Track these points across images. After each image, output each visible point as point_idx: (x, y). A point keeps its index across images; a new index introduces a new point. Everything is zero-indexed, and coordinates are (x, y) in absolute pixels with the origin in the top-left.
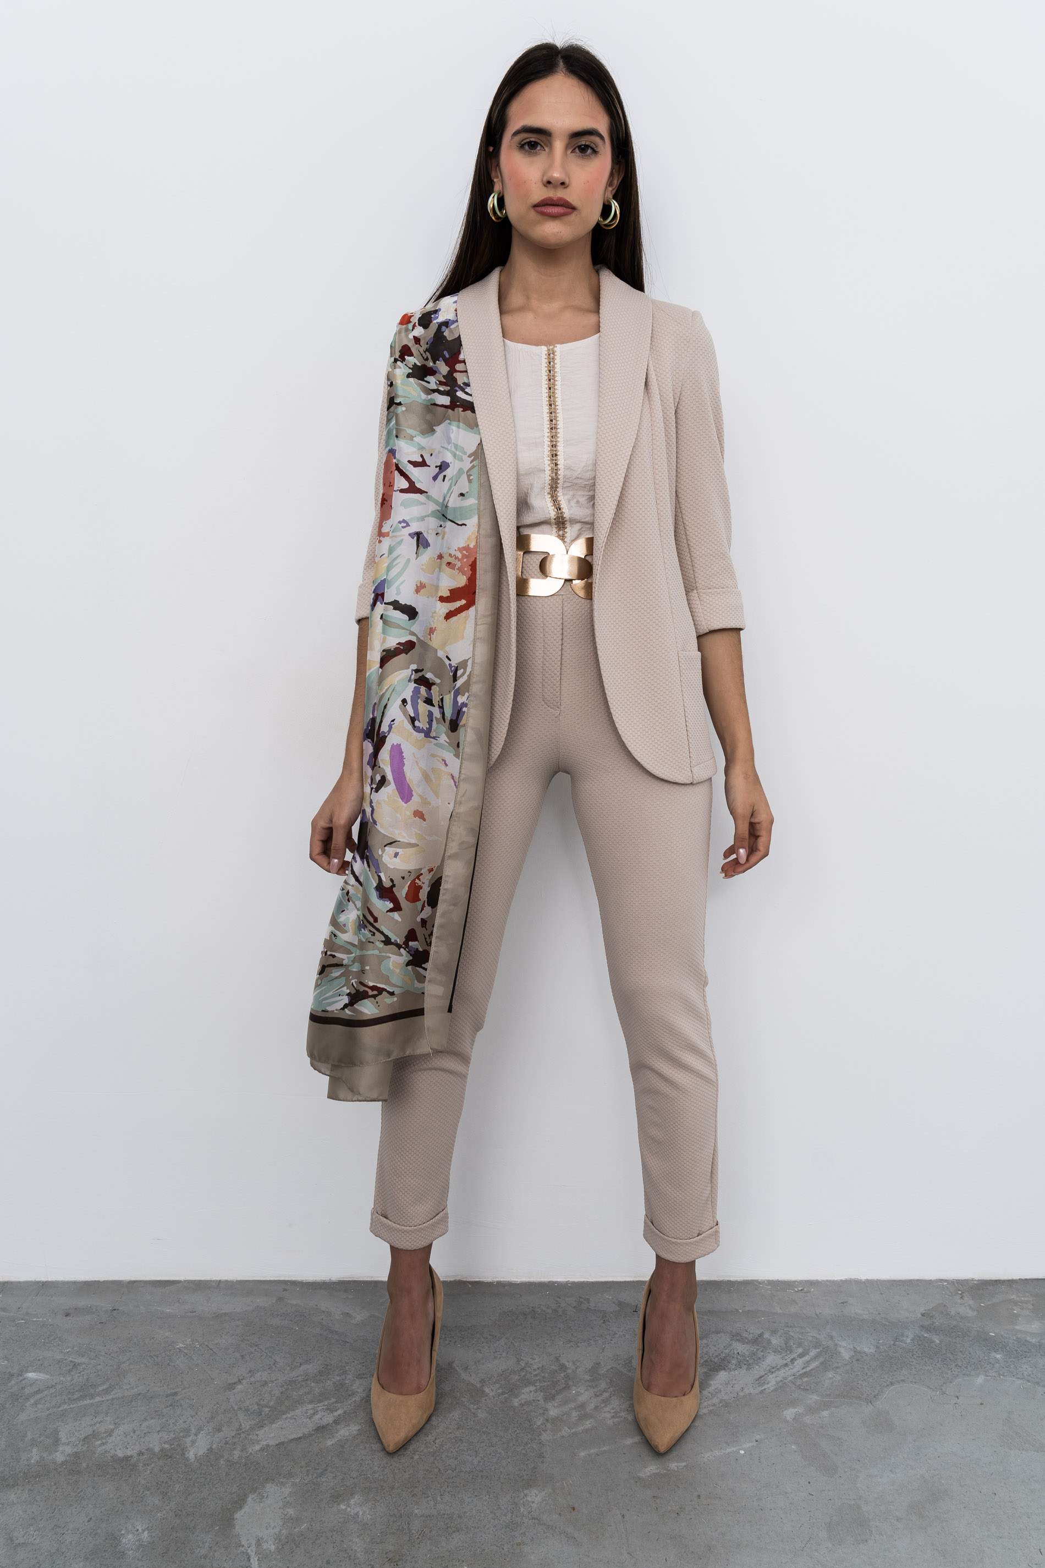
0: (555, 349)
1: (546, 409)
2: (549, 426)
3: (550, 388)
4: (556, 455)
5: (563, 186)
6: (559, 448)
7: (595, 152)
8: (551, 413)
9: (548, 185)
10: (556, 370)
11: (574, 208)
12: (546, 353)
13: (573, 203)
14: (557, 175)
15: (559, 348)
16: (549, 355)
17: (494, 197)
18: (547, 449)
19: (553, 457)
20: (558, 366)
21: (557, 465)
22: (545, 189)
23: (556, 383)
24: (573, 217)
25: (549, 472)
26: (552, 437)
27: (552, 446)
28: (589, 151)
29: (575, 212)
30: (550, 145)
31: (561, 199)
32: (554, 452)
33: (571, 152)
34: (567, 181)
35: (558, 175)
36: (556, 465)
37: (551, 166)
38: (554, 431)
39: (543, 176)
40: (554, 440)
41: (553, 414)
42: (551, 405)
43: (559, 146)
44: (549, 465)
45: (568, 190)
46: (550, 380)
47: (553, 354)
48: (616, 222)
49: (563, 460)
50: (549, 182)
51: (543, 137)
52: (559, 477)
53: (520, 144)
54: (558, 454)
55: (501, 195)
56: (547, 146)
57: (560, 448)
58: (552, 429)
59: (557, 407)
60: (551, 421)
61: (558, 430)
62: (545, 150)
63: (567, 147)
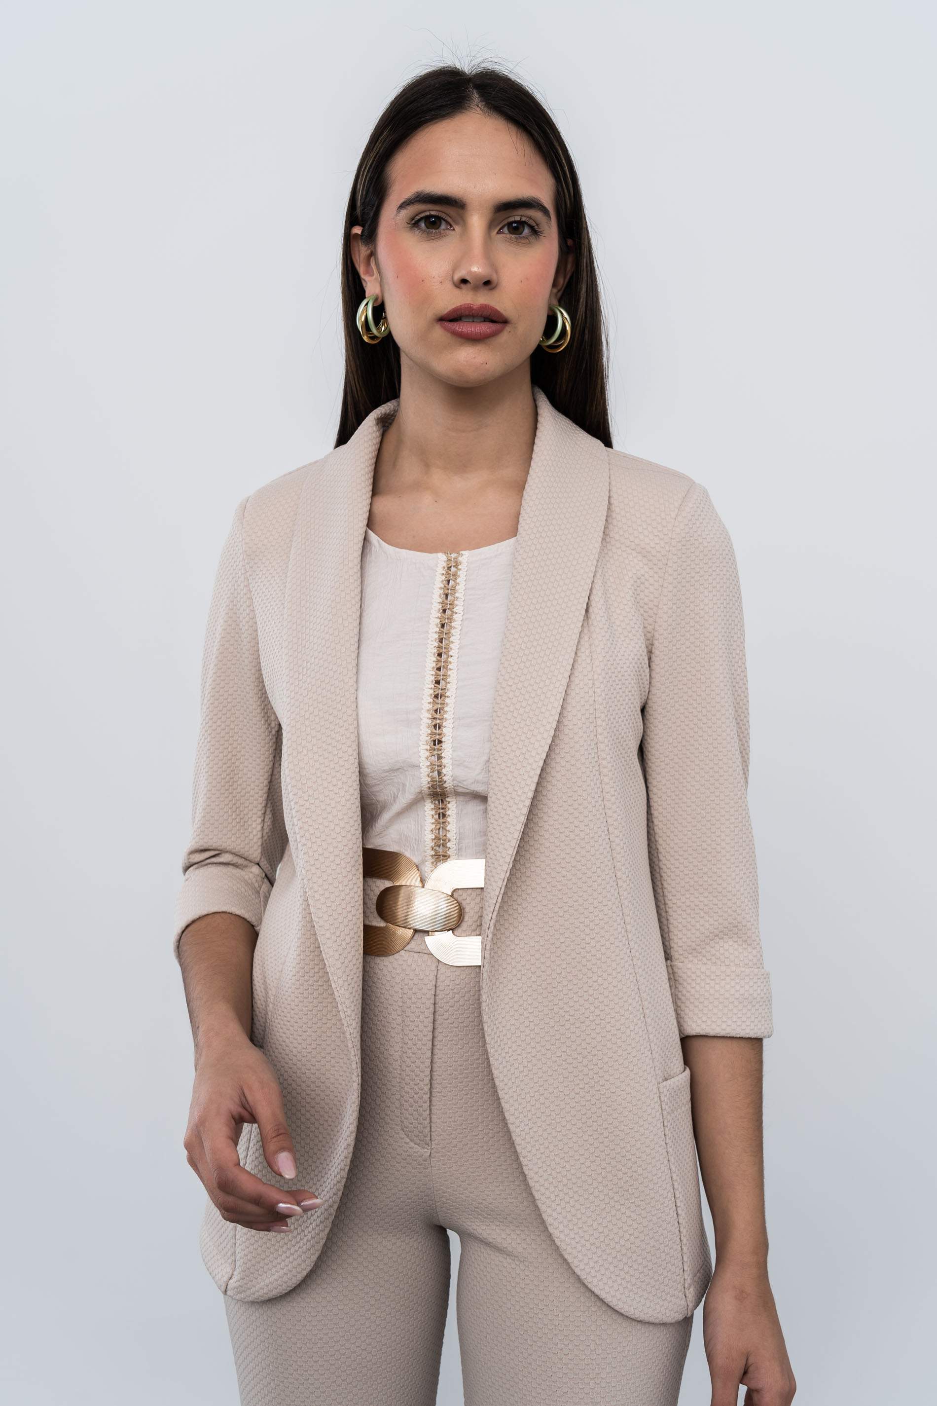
0: (460, 559)
1: (431, 661)
2: (432, 692)
3: (443, 626)
4: (440, 742)
5: (487, 287)
6: (445, 730)
7: (535, 232)
8: (439, 669)
9: (462, 286)
10: (457, 595)
11: (505, 322)
12: (445, 564)
13: (504, 313)
14: (477, 269)
15: (466, 557)
16: (449, 568)
17: (367, 304)
18: (424, 732)
19: (435, 745)
20: (460, 588)
21: (442, 758)
22: (457, 292)
23: (455, 616)
24: (505, 337)
25: (426, 769)
26: (436, 711)
27: (435, 726)
28: (527, 231)
29: (508, 328)
30: (462, 221)
31: (485, 307)
32: (437, 737)
33: (497, 233)
34: (494, 278)
35: (480, 270)
36: (440, 757)
37: (465, 255)
38: (439, 701)
39: (454, 270)
40: (438, 716)
41: (442, 673)
42: (440, 655)
43: (477, 222)
44: (427, 758)
45: (496, 293)
46: (444, 611)
47: (456, 566)
48: (564, 342)
49: (451, 752)
50: (464, 281)
51: (451, 211)
52: (445, 778)
53: (413, 219)
54: (443, 740)
55: (379, 301)
56: (457, 224)
57: (448, 730)
58: (436, 696)
59: (450, 659)
60: (438, 682)
61: (447, 700)
62: (454, 230)
63: (491, 225)
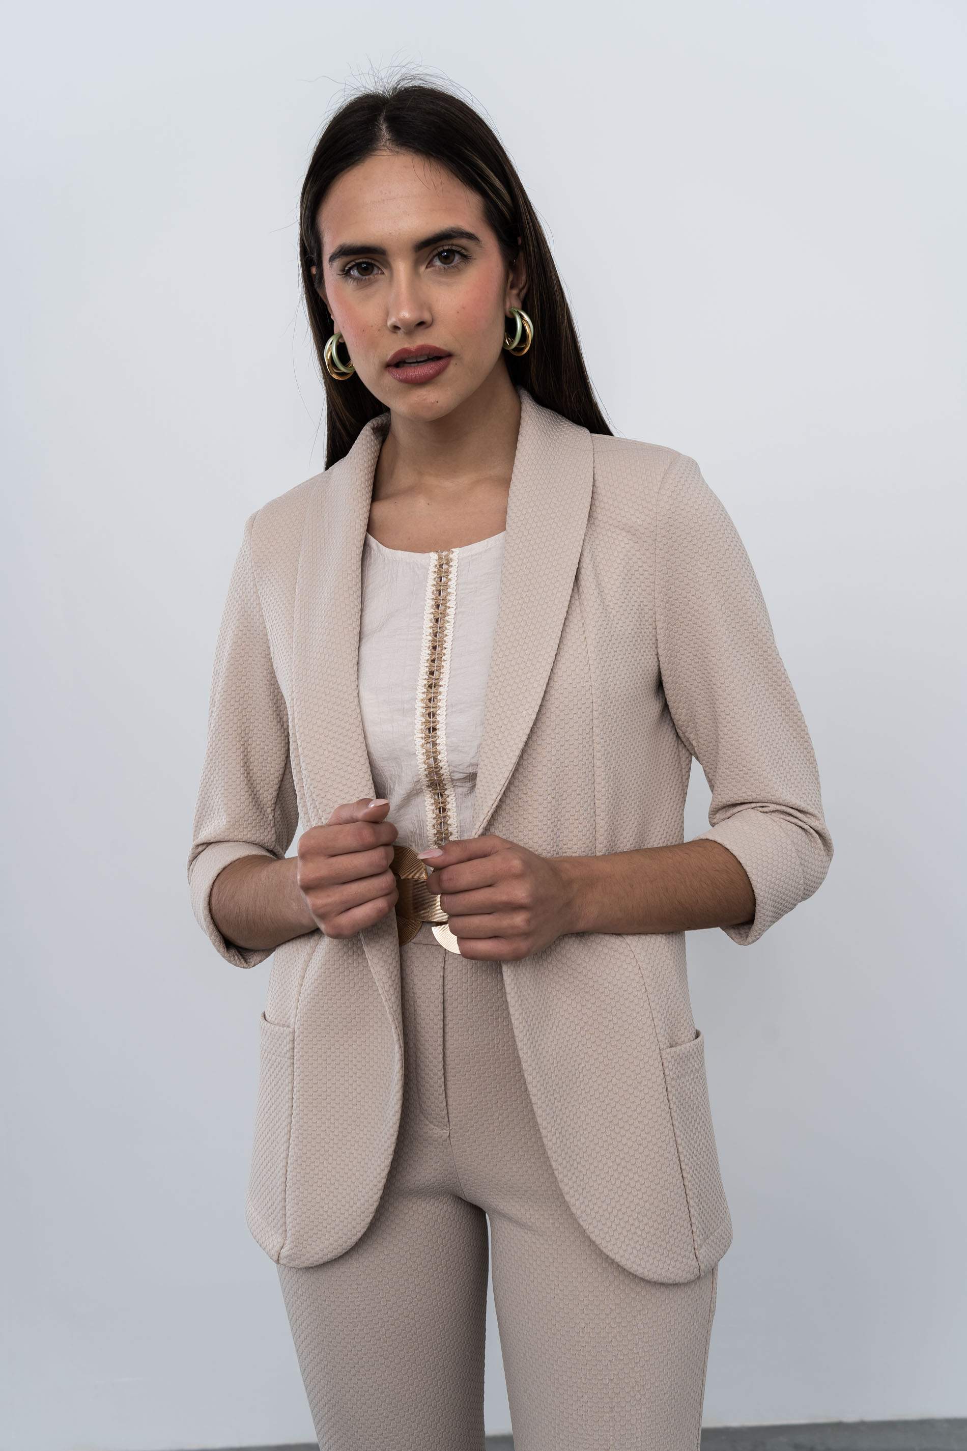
0: (451, 556)
1: (425, 654)
2: (426, 682)
3: (437, 621)
4: (434, 729)
5: (423, 328)
6: (439, 718)
7: (466, 258)
8: (433, 661)
9: (396, 331)
10: (449, 590)
11: (449, 356)
12: (436, 563)
13: (446, 348)
14: (407, 312)
15: (456, 554)
16: (441, 566)
18: (419, 721)
19: (430, 732)
20: (452, 584)
21: (436, 744)
23: (448, 611)
24: (452, 371)
25: (422, 757)
26: (430, 700)
27: (429, 714)
28: (457, 258)
29: (454, 359)
31: (423, 348)
32: (432, 725)
33: (427, 268)
34: (427, 318)
35: (410, 313)
36: (435, 744)
38: (433, 690)
39: (386, 318)
40: (431, 705)
41: (436, 663)
42: (434, 648)
43: (401, 263)
44: (422, 746)
45: (432, 331)
46: (438, 606)
47: (447, 564)
49: (445, 737)
50: (397, 327)
51: (376, 257)
52: (441, 764)
53: (344, 269)
54: (437, 727)
56: (384, 268)
57: (441, 718)
58: (430, 686)
59: (444, 651)
60: (432, 673)
61: (441, 689)
62: (383, 274)
63: (415, 263)
